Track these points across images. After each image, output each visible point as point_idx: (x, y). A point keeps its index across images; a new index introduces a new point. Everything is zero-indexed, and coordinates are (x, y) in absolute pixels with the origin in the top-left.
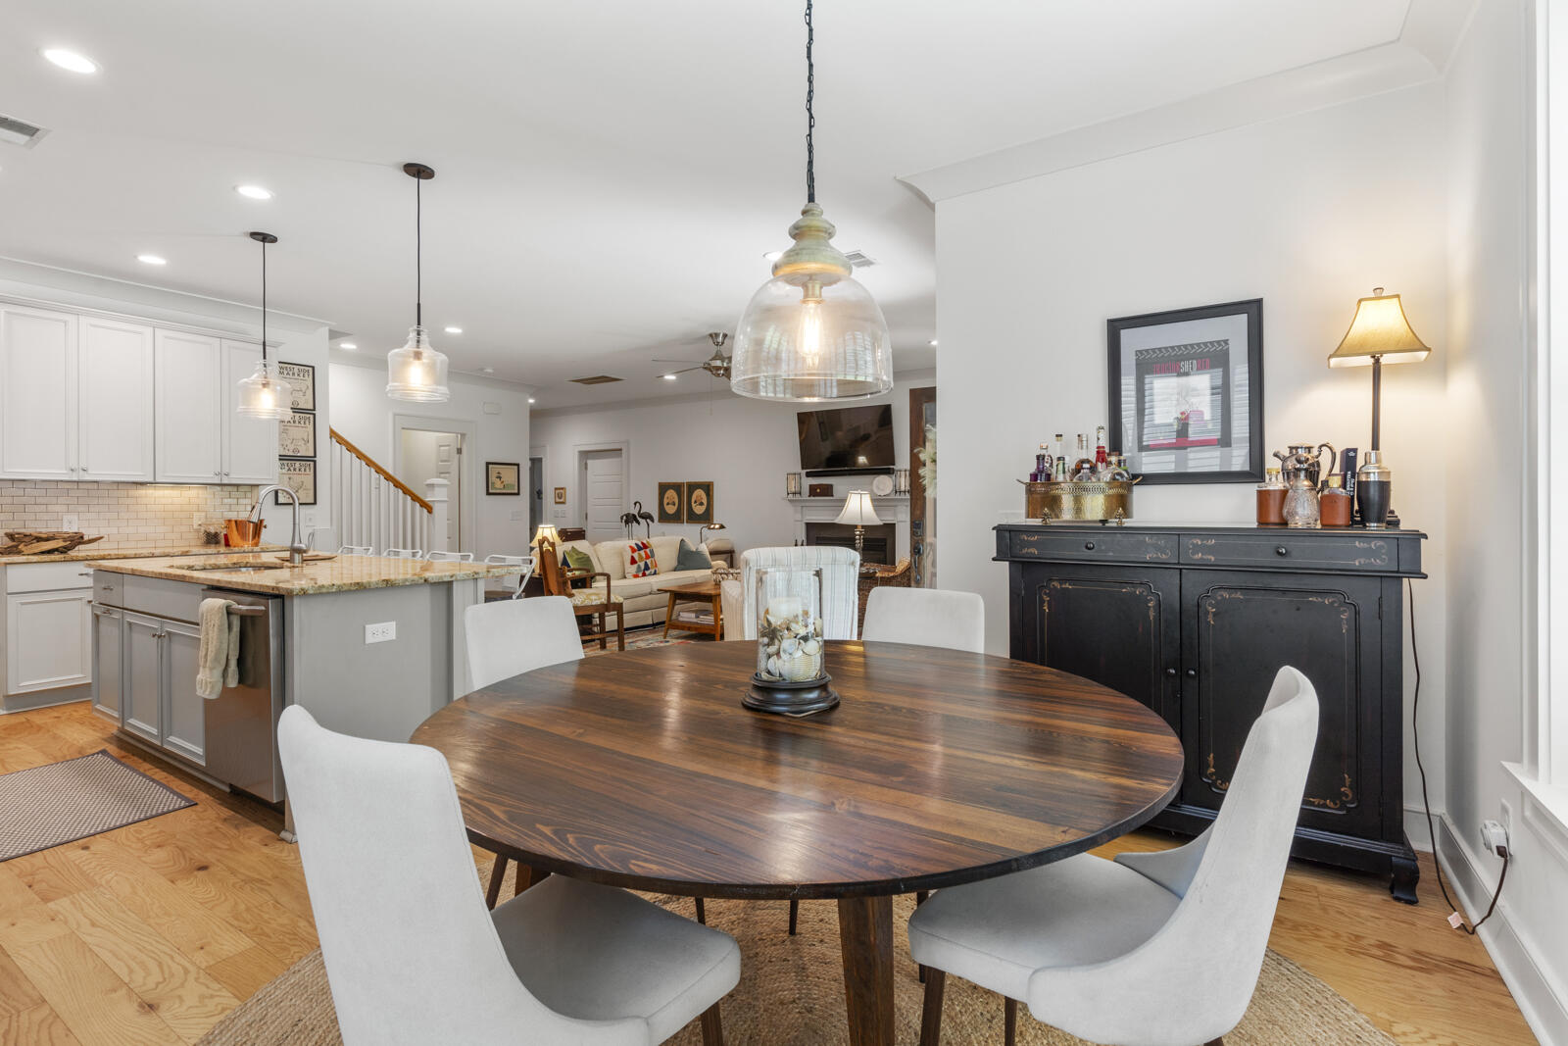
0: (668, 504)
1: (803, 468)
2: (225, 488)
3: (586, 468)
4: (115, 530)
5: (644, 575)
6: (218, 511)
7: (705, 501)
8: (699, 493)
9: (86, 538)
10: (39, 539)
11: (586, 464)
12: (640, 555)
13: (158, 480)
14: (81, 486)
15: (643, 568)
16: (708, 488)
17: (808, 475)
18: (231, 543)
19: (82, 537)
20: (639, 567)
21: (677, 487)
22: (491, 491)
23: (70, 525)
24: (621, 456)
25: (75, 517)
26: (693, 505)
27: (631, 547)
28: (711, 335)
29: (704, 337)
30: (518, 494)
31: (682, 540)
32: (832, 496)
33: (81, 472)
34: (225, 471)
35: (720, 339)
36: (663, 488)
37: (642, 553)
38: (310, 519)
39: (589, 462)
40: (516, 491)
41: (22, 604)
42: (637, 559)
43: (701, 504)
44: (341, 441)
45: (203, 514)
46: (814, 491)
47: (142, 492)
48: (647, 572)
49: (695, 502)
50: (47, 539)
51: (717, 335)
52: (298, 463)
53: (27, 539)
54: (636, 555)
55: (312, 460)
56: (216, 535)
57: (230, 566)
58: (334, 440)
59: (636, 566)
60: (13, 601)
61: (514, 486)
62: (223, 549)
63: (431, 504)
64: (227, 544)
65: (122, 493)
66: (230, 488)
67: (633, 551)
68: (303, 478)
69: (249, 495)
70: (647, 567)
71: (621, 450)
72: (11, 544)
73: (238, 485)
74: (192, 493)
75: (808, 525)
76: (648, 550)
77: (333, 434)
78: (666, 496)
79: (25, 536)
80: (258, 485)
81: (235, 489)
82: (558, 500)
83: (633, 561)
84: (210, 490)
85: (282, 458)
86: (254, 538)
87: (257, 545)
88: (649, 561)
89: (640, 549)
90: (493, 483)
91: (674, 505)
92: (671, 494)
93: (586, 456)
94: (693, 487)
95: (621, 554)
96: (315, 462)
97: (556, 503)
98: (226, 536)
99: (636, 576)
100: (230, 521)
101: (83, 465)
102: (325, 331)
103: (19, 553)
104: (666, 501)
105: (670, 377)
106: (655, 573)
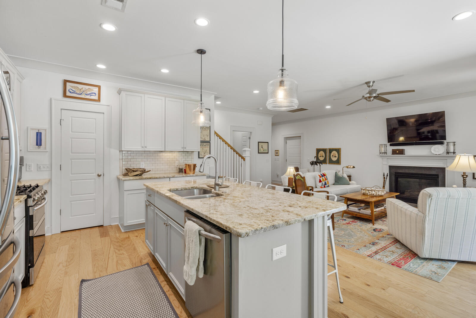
0: (320, 156)
1: (388, 142)
2: (185, 153)
3: (286, 143)
4: (154, 167)
5: (325, 187)
6: (182, 161)
7: (337, 155)
8: (334, 152)
9: (146, 171)
10: (134, 171)
11: (286, 142)
12: (323, 179)
13: (166, 150)
14: (146, 152)
15: (324, 184)
16: (338, 151)
17: (391, 145)
18: (186, 172)
19: (145, 170)
20: (322, 183)
21: (324, 150)
22: (259, 152)
23: (143, 166)
24: (300, 139)
25: (143, 163)
26: (332, 157)
27: (319, 175)
28: (366, 83)
29: (363, 84)
30: (268, 153)
31: (336, 172)
32: (405, 154)
33: (145, 148)
34: (185, 147)
35: (371, 84)
36: (318, 151)
37: (323, 177)
38: (209, 163)
39: (288, 141)
40: (267, 152)
41: (128, 194)
42: (322, 180)
43: (335, 157)
44: (218, 135)
45: (178, 162)
46: (394, 152)
47: (161, 154)
48: (326, 186)
49: (333, 156)
50: (136, 171)
51: (369, 82)
52: (205, 143)
53: (130, 171)
54: (321, 179)
55: (209, 142)
56: (182, 169)
57: (191, 188)
58: (215, 135)
59: (321, 183)
60: (126, 193)
61: (267, 150)
62: (184, 175)
63: (244, 157)
64: (185, 173)
65: (156, 155)
66: (186, 153)
67: (320, 177)
68: (206, 149)
69: (191, 155)
70: (325, 184)
71: (300, 136)
72: (127, 172)
73: (188, 152)
74: (176, 155)
75: (391, 167)
76: (325, 177)
77: (215, 133)
78: (319, 154)
79: (130, 170)
80: (193, 152)
81: (187, 153)
82: (276, 155)
83: (320, 181)
84: (180, 153)
85: (202, 142)
86: (193, 171)
87: (194, 173)
88: (326, 181)
89: (322, 176)
90: (260, 149)
91: (323, 157)
92: (322, 153)
93: (287, 139)
94: (331, 150)
95: (315, 178)
96: (210, 143)
97: (275, 155)
98: (185, 169)
99: (321, 187)
100: (186, 164)
101: (145, 145)
102: (213, 96)
103: (128, 176)
104: (319, 155)
105: (328, 107)
106: (328, 186)
